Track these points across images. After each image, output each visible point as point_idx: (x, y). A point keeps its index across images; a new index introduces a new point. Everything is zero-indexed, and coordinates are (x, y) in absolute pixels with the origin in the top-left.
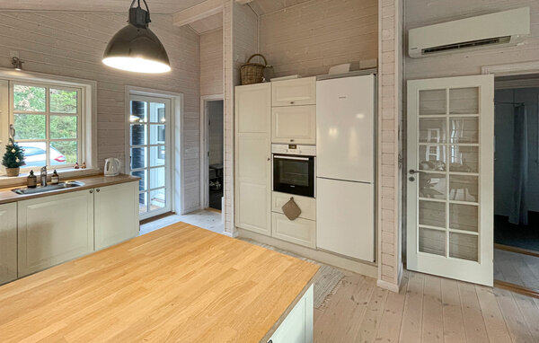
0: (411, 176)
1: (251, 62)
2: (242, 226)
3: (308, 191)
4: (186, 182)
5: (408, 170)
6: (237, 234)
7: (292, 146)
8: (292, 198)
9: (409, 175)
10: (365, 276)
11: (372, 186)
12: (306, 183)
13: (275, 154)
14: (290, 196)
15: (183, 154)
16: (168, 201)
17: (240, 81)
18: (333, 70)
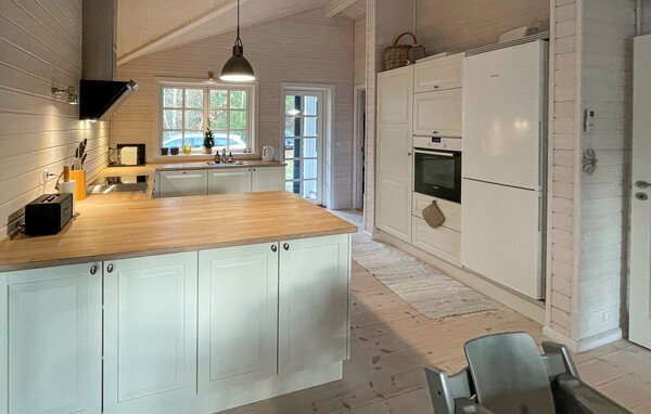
0: (642, 191)
1: (399, 43)
2: (382, 227)
3: (454, 195)
4: (335, 177)
5: (634, 180)
6: (378, 236)
7: (436, 139)
8: (434, 202)
9: (635, 190)
10: (532, 321)
11: (537, 195)
12: (451, 185)
13: (416, 148)
14: (432, 199)
15: (334, 146)
16: (320, 194)
17: (383, 66)
18: (504, 38)
